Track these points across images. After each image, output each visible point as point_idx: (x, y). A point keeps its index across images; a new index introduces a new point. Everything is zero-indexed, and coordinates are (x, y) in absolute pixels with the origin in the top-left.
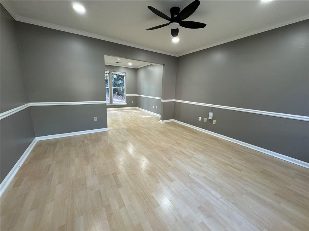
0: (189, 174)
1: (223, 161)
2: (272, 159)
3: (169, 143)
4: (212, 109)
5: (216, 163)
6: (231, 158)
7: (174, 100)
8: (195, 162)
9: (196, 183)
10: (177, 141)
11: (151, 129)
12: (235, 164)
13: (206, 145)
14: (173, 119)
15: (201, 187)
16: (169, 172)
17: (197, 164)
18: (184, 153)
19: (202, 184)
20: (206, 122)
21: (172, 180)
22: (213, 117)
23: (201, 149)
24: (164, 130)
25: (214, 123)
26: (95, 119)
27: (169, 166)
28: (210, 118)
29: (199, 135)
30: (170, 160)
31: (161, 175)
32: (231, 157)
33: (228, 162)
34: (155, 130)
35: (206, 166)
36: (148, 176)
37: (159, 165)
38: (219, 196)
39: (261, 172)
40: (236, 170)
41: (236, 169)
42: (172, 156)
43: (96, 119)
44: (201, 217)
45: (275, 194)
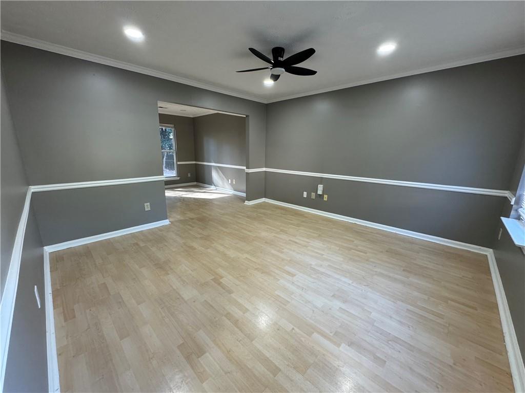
0: (311, 265)
1: (345, 245)
2: (396, 236)
3: (272, 232)
4: (321, 180)
5: (338, 248)
6: (353, 241)
7: (264, 169)
8: (313, 251)
9: (322, 273)
10: (281, 228)
11: (236, 215)
12: (359, 247)
13: (320, 229)
14: (264, 199)
15: (329, 276)
16: (287, 267)
17: (317, 253)
18: (296, 243)
19: (329, 273)
20: (314, 198)
21: (293, 275)
22: (323, 191)
23: (315, 235)
24: (257, 215)
25: (325, 199)
26: (147, 206)
27: (283, 260)
28: (320, 192)
29: (306, 217)
30: (282, 253)
31: (277, 271)
32: (352, 239)
33: (351, 246)
34: (243, 216)
35: (328, 254)
36: (262, 275)
37: (269, 260)
38: (350, 282)
39: (387, 251)
40: (362, 254)
41: (361, 252)
42: (283, 248)
43: (149, 206)
44: (337, 304)
45: (404, 270)
